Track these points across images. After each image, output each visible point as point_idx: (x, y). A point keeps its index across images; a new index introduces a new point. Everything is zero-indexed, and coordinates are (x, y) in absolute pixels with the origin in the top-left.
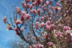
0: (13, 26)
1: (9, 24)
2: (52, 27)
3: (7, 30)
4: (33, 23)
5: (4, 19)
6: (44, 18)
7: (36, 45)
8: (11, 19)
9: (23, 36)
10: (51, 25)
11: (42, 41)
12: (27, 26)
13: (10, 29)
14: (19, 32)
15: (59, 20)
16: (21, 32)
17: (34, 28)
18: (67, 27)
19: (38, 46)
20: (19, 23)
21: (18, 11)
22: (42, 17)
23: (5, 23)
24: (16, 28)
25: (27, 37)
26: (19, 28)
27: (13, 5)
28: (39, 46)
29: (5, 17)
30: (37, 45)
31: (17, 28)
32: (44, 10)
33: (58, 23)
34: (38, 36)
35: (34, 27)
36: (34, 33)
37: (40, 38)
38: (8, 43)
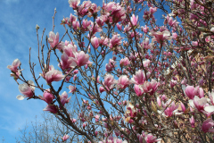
0: (39, 87)
1: (27, 82)
2: (149, 88)
3: (22, 98)
4: (97, 75)
5: (12, 67)
6: (129, 62)
7: (107, 142)
8: (32, 68)
9: (68, 116)
10: (147, 84)
11: (123, 129)
12: (79, 83)
13: (31, 95)
14: (57, 103)
15: (173, 66)
16: (62, 104)
17: (102, 91)
18: (196, 89)
20: (54, 78)
21: (54, 44)
22: (122, 60)
23: (17, 78)
24: (47, 94)
25: (82, 116)
26: (55, 93)
27: (37, 26)
29: (16, 60)
30: (110, 141)
31: (50, 92)
32: (130, 37)
33: (171, 74)
34: (114, 113)
35: (100, 87)
36: (102, 104)
37: (118, 119)
38: (22, 135)
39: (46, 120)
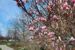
7: (39, 19)
9: (25, 7)
28: (42, 20)
39: (17, 16)
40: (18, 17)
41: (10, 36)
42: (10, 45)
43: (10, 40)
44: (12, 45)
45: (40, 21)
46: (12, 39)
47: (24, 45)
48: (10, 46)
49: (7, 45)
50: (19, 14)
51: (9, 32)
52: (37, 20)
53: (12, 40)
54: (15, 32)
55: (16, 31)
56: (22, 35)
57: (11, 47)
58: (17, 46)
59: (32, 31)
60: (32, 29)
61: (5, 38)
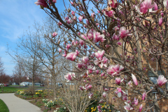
7: (87, 36)
19: (92, 37)
25: (67, 19)
28: (95, 37)
30: (90, 35)
38: (21, 41)
39: (38, 30)
40: (40, 33)
41: (23, 75)
42: (22, 94)
43: (23, 84)
44: (27, 95)
45: (92, 39)
46: (27, 81)
47: (55, 94)
48: (22, 97)
49: (16, 95)
50: (42, 24)
51: (21, 65)
52: (85, 39)
53: (27, 83)
54: (34, 66)
55: (36, 63)
56: (49, 71)
57: (26, 99)
58: (39, 96)
59: (74, 60)
60: (74, 57)
61: (11, 79)
